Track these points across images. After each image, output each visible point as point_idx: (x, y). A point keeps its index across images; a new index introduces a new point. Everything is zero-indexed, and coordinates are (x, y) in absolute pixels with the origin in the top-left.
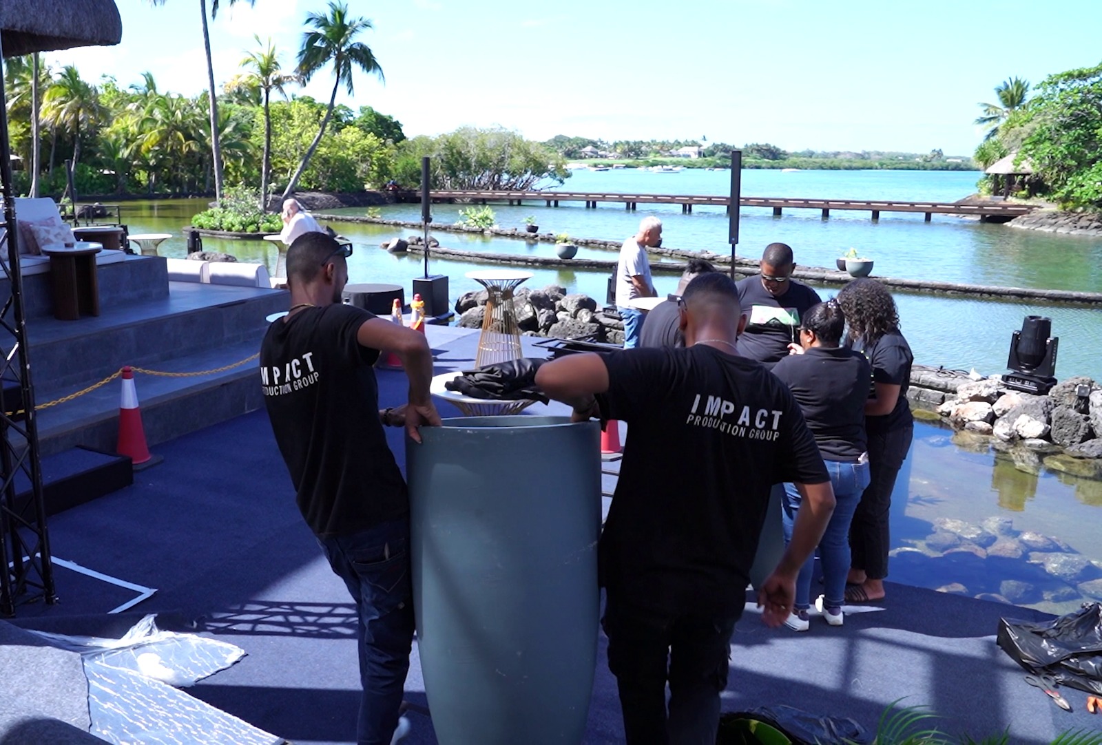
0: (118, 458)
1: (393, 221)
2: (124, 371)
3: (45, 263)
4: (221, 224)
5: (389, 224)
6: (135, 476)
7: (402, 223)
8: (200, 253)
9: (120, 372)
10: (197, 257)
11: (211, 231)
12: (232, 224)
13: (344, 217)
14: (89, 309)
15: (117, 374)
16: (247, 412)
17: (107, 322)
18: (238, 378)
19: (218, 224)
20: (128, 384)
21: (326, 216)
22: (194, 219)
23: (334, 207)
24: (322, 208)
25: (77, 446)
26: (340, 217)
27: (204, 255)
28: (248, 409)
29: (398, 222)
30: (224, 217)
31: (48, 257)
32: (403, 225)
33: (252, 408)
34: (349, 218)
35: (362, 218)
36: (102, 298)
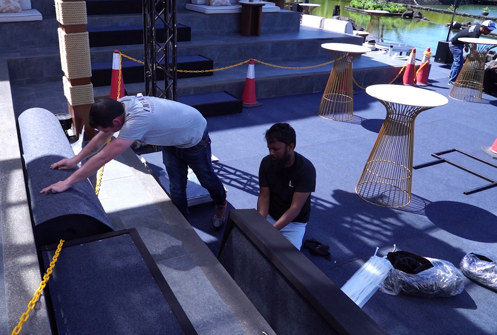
0: (237, 100)
1: (463, 13)
2: (250, 60)
3: (240, 9)
4: (364, 6)
5: (460, 15)
6: (243, 110)
7: (468, 15)
8: (337, 17)
9: (249, 60)
10: (335, 18)
11: (358, 9)
12: (369, 6)
13: (435, 9)
14: (255, 32)
15: (247, 61)
16: (314, 92)
17: (262, 39)
18: (313, 74)
19: (362, 6)
20: (251, 67)
21: (425, 8)
22: (351, 2)
23: (434, 4)
24: (427, 4)
25: (224, 91)
26: (432, 9)
27: (339, 18)
28: (315, 91)
29: (466, 14)
30: (365, 3)
31: (241, 6)
32: (469, 16)
33: (317, 91)
34: (438, 9)
35: (446, 10)
36: (263, 28)
